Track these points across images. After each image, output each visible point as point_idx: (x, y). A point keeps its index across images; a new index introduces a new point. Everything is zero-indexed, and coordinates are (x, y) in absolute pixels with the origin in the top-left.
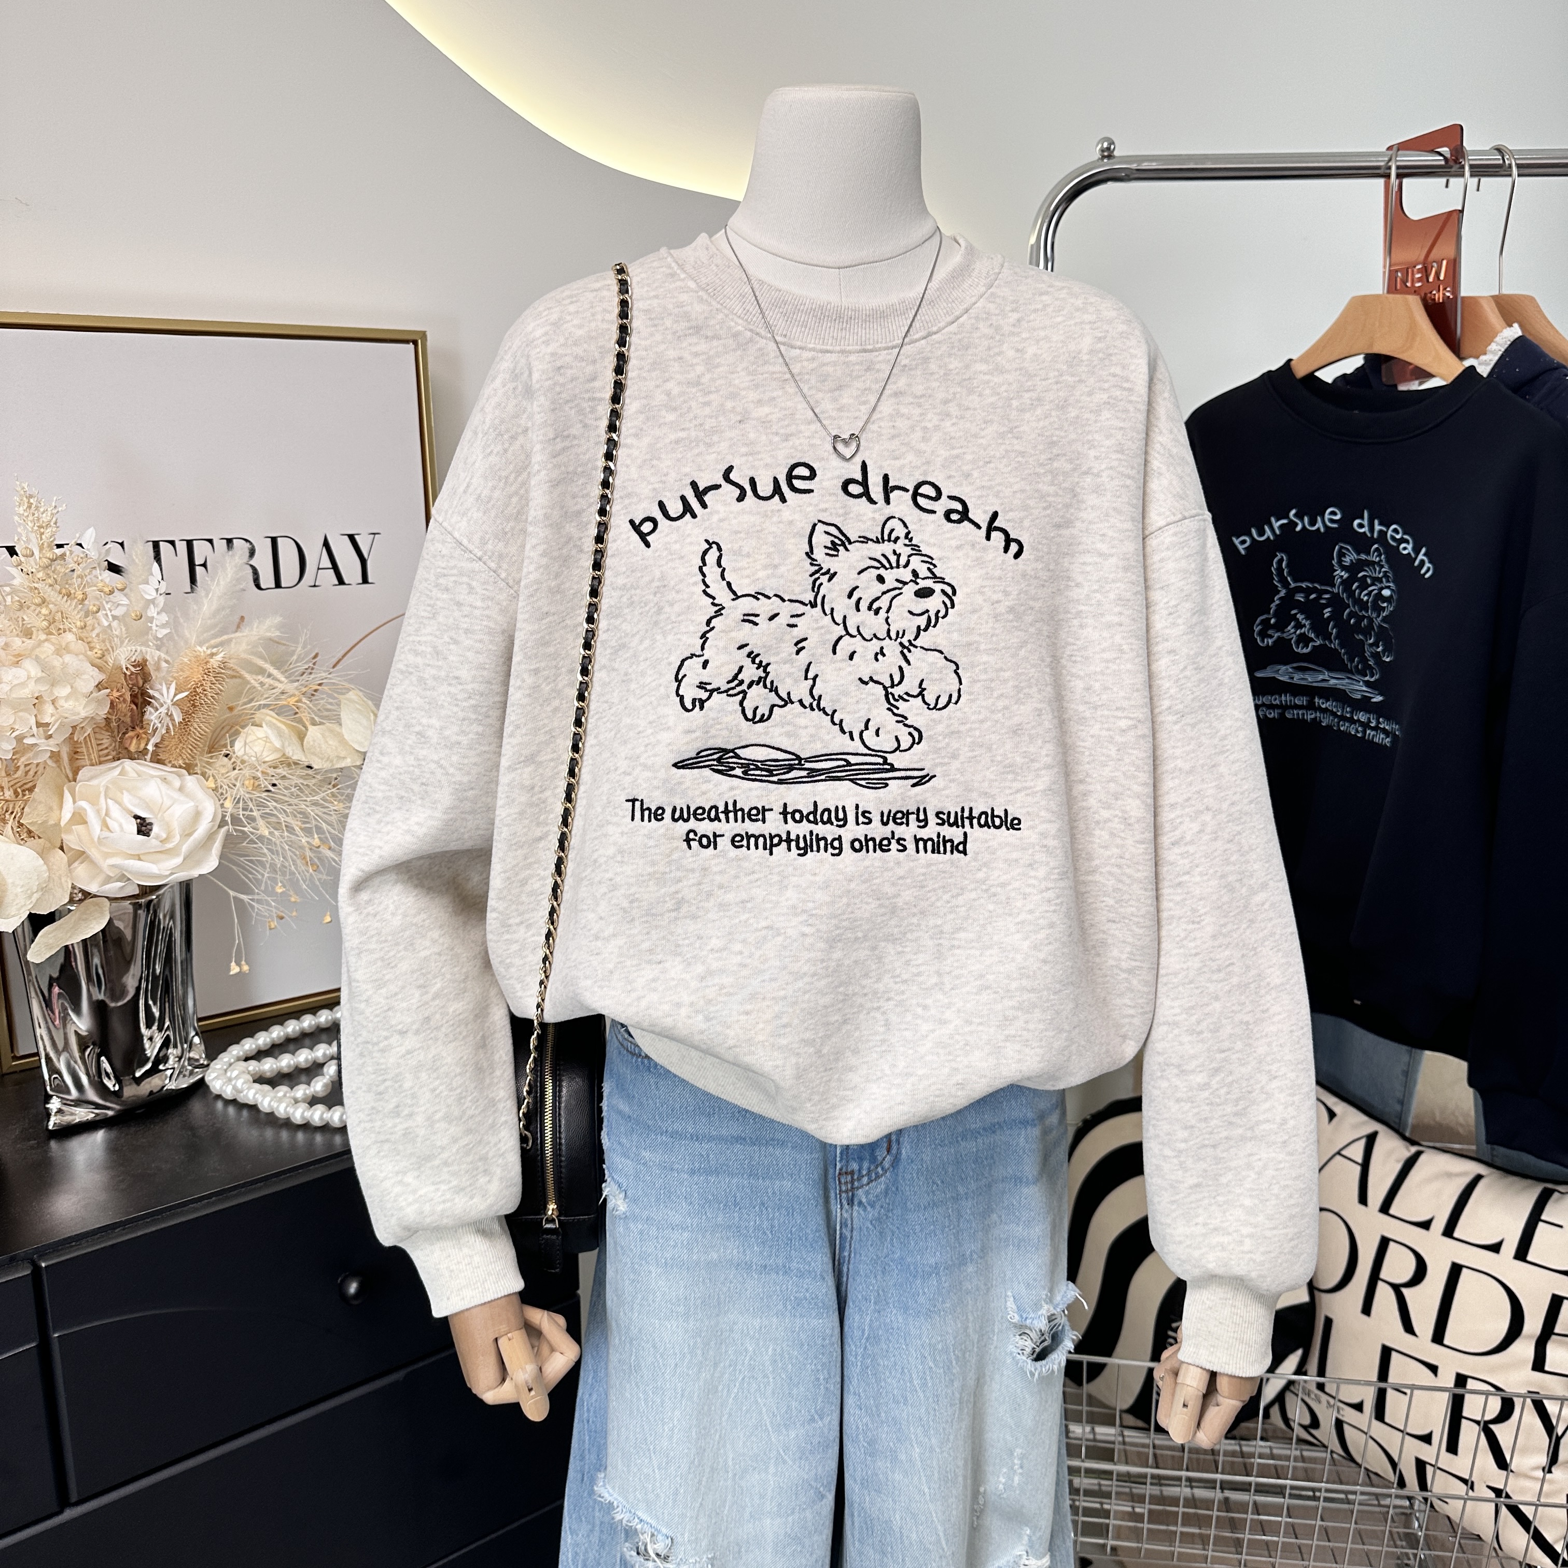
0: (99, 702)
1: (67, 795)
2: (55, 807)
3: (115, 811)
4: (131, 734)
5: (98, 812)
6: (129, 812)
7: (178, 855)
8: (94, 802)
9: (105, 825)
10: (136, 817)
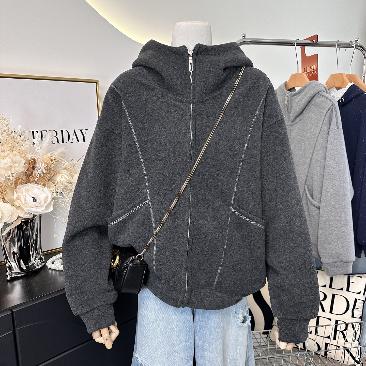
1: (15, 192)
2: (12, 195)
3: (28, 196)
4: (31, 176)
5: (23, 196)
6: (31, 196)
7: (43, 207)
8: (22, 193)
9: (25, 200)
10: (33, 198)
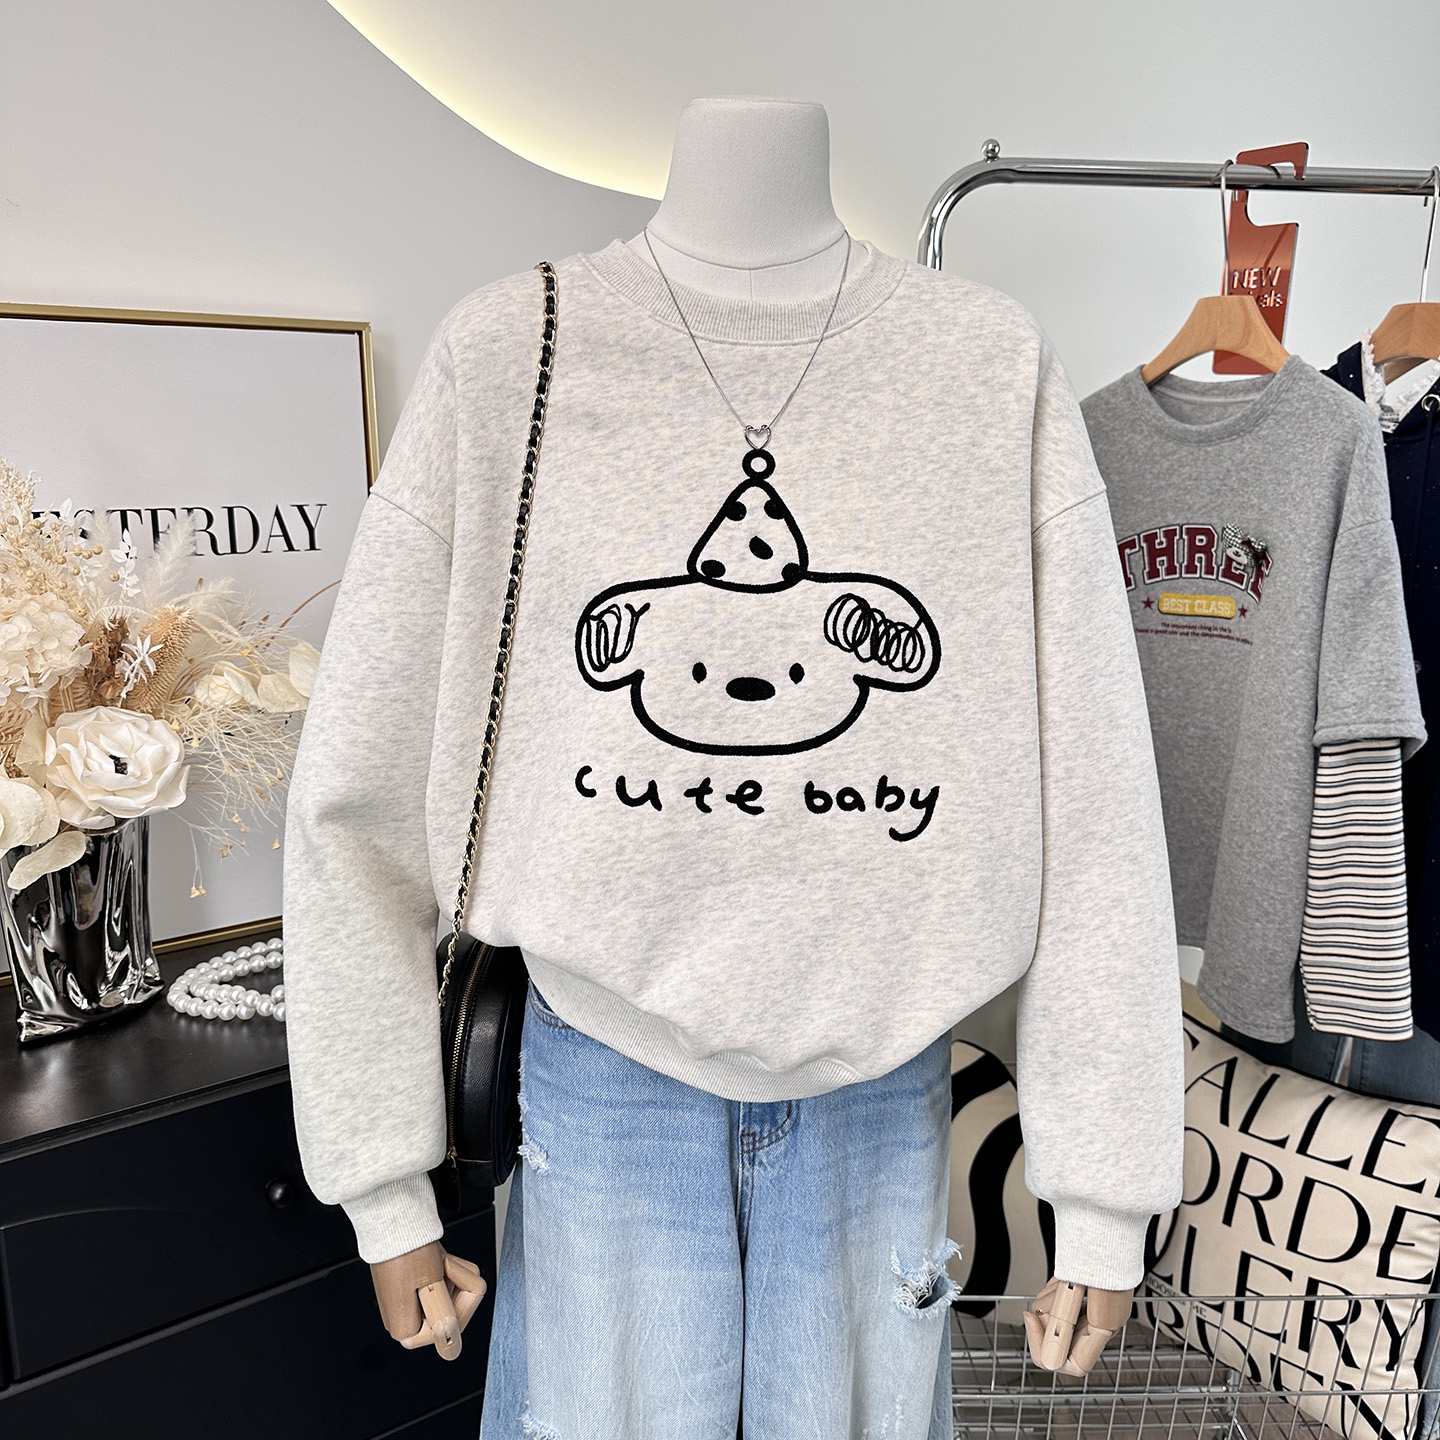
0: (81, 653)
1: (49, 737)
2: (40, 750)
3: (95, 752)
4: (106, 683)
5: (79, 753)
6: (106, 753)
7: (151, 791)
8: (76, 745)
9: (87, 766)
10: (112, 757)
